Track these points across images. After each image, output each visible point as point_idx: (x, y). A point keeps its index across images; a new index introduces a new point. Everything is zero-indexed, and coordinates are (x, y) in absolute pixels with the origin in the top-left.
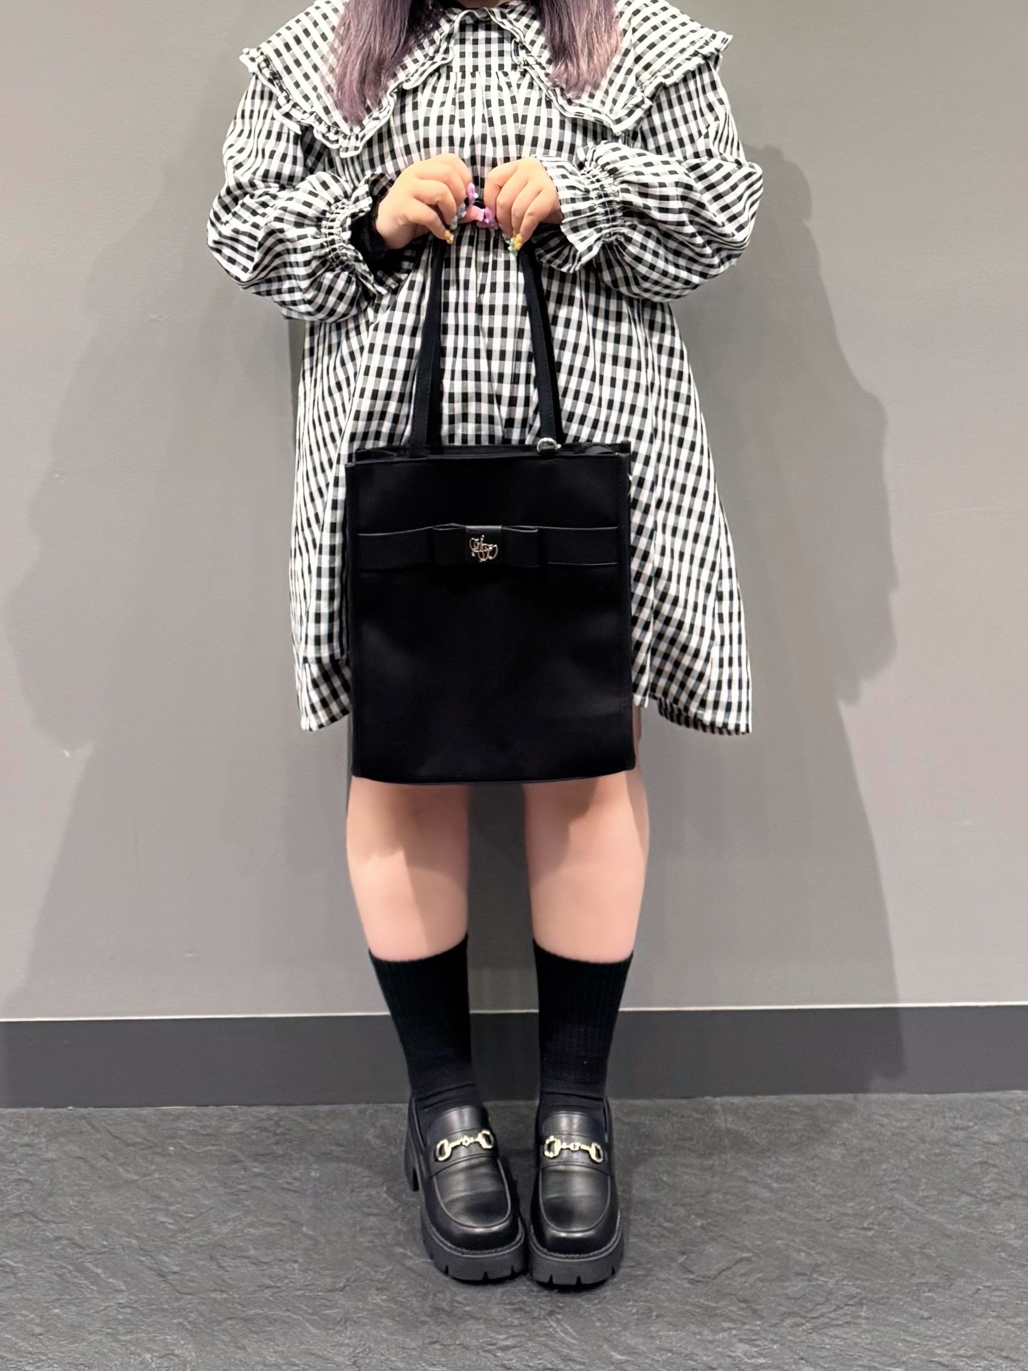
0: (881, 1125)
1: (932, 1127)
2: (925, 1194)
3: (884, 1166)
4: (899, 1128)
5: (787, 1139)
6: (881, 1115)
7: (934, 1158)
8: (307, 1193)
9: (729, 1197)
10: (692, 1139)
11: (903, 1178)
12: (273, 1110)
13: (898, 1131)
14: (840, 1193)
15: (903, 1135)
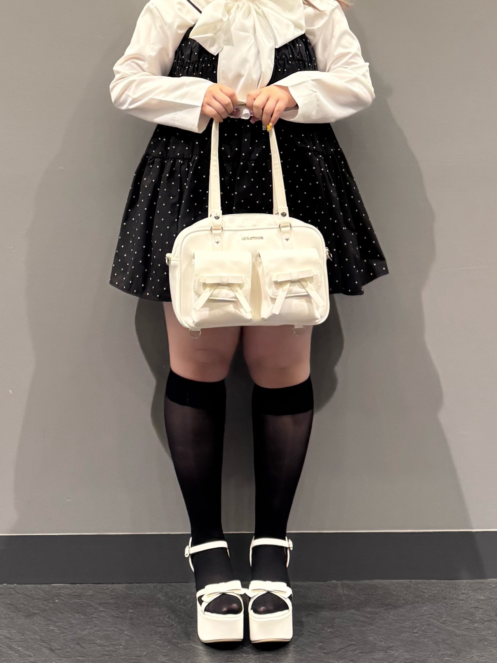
0: (424, 592)
1: (450, 593)
2: (446, 619)
3: (425, 608)
4: (432, 593)
5: (375, 598)
6: (423, 588)
7: (450, 605)
8: (127, 618)
9: (344, 620)
10: (325, 597)
11: (434, 613)
12: (110, 586)
13: (432, 595)
14: (402, 619)
15: (434, 596)
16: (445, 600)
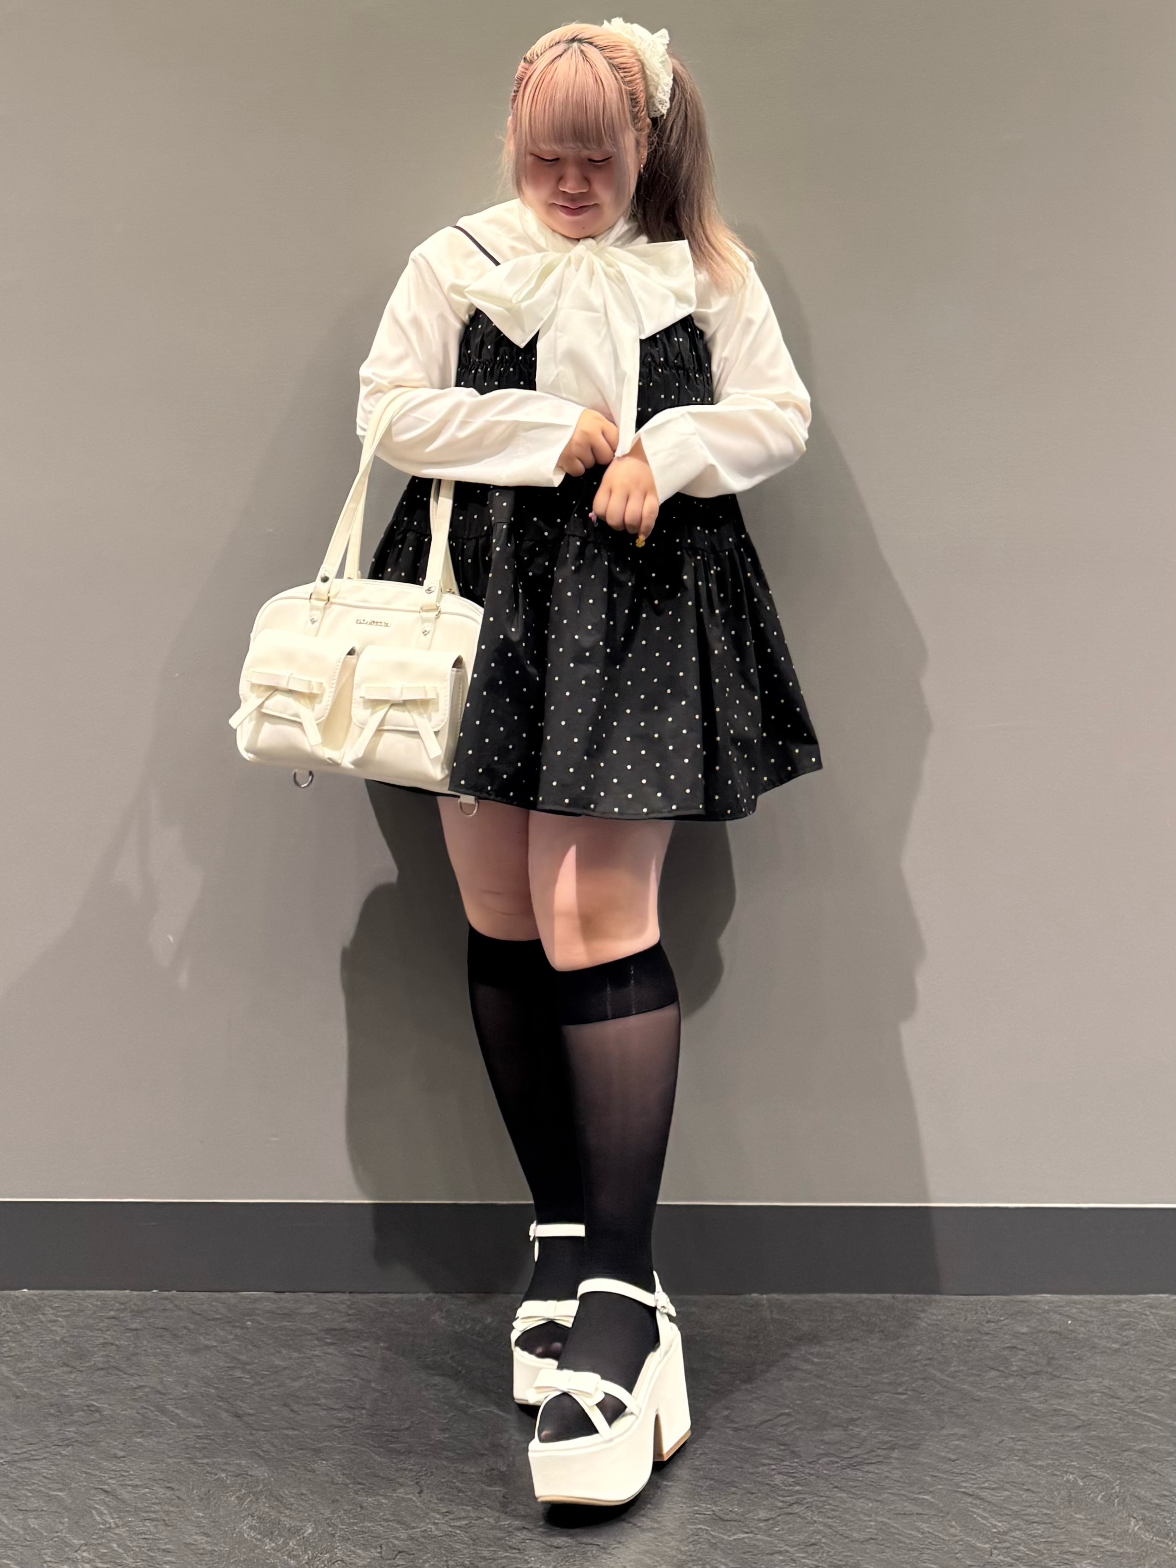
16: (955, 1333)
